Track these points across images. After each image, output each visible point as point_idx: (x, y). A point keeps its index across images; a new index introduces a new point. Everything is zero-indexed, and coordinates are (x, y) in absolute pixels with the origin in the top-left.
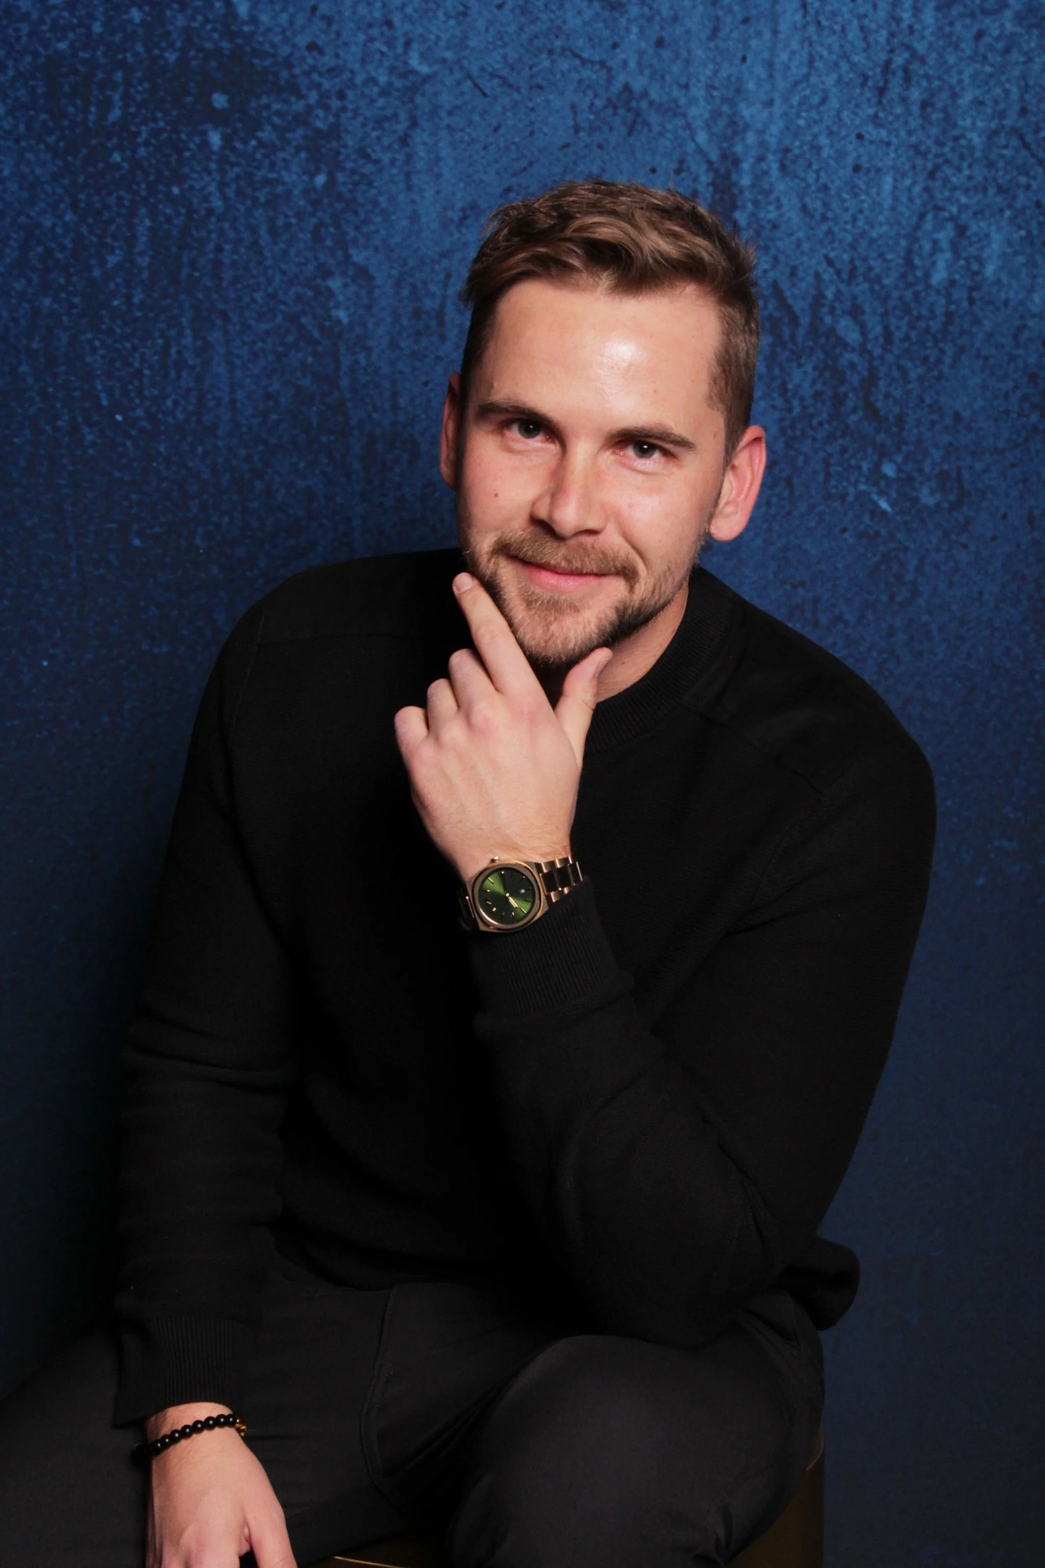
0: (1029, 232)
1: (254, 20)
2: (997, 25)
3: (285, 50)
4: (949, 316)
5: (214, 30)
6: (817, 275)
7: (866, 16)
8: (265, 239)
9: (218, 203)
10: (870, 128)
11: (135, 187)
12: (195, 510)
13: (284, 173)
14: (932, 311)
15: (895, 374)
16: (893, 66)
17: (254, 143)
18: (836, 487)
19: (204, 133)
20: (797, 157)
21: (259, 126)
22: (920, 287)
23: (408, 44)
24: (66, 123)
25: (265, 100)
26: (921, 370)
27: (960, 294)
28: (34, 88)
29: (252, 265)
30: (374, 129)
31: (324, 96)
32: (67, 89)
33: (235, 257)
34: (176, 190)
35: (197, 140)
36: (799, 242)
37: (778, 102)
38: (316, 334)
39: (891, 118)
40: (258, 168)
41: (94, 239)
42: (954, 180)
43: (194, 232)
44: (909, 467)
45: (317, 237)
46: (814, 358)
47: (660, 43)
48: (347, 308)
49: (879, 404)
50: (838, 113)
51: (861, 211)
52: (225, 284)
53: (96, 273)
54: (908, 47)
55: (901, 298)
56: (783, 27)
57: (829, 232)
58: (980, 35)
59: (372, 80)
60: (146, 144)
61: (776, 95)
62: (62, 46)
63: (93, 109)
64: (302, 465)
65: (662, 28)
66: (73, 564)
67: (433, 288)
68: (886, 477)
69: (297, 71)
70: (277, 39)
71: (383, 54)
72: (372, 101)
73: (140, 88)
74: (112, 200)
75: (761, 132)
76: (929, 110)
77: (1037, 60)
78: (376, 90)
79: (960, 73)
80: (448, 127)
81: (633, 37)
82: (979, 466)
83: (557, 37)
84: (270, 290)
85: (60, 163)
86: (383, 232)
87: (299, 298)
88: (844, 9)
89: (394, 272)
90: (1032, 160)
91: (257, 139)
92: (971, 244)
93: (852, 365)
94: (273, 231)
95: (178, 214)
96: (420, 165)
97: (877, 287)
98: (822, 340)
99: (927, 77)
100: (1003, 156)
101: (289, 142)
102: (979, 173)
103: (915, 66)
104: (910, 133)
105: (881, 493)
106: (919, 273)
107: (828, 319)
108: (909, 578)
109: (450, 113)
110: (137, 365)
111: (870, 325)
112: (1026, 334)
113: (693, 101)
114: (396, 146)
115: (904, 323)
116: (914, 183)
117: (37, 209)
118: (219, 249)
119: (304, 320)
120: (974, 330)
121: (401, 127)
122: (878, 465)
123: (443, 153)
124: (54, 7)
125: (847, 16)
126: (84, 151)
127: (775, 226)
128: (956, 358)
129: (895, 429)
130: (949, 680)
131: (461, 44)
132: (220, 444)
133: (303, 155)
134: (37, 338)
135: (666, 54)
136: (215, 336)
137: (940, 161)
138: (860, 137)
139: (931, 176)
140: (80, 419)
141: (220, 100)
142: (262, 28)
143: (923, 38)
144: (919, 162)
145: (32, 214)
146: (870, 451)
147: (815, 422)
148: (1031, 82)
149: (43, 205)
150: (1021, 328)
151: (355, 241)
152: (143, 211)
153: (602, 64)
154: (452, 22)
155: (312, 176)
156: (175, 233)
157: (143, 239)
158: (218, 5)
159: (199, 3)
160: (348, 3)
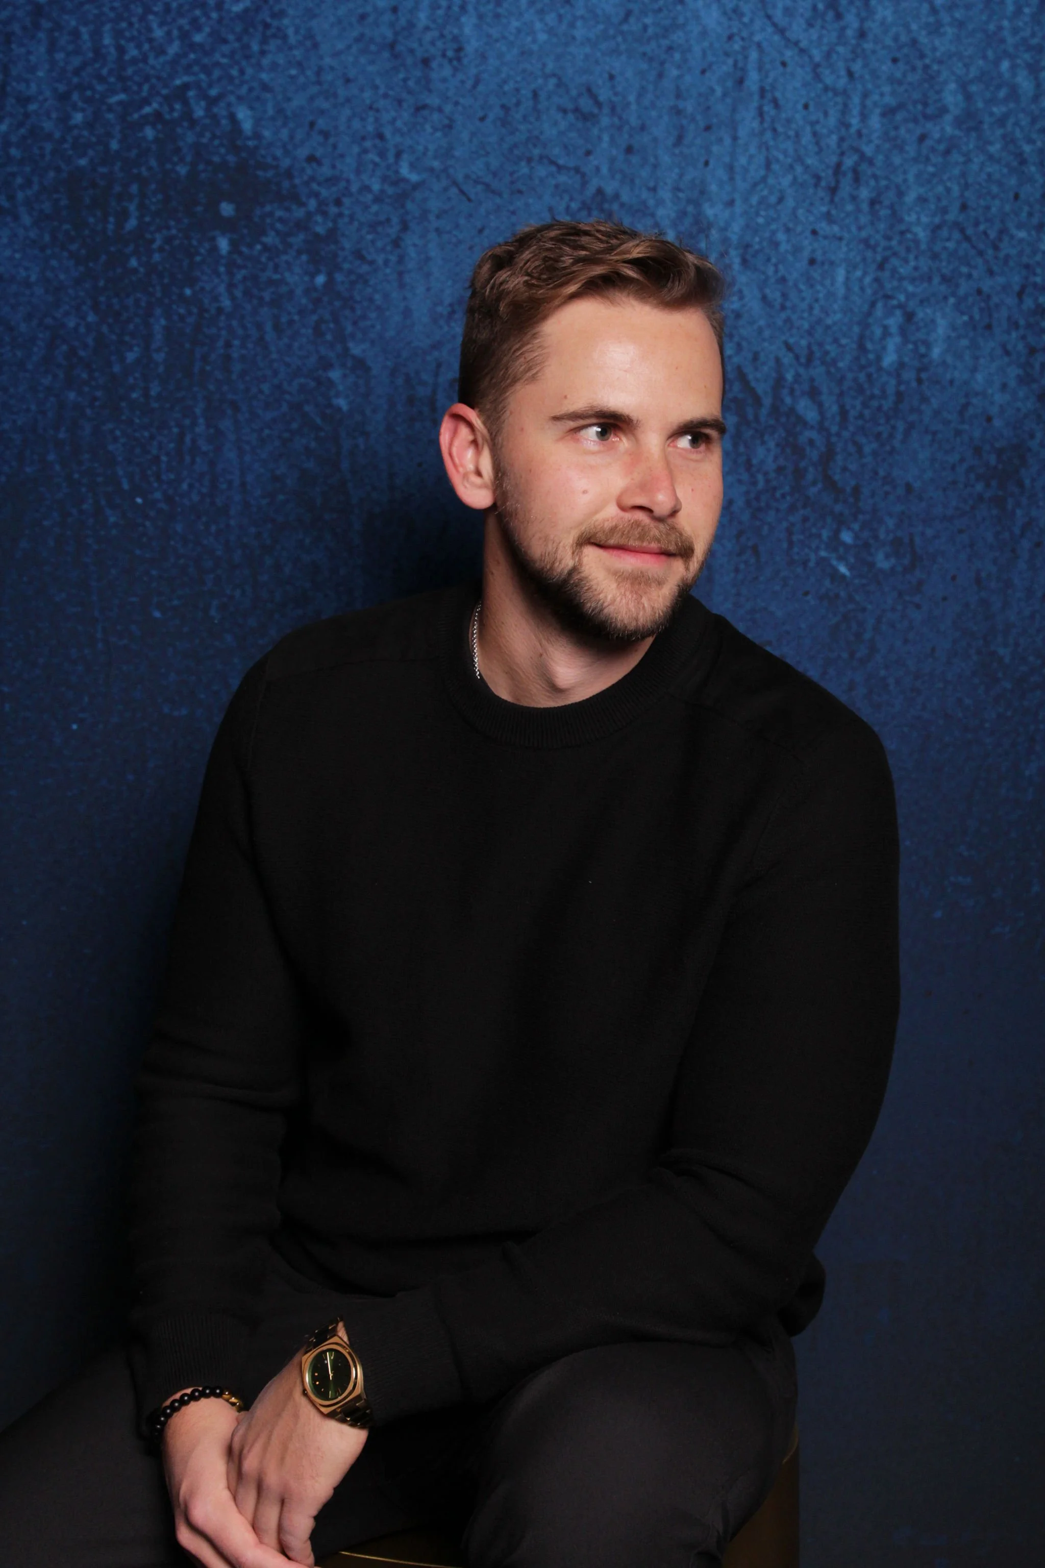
0: (971, 318)
1: (257, 136)
2: (938, 128)
3: (286, 163)
4: (900, 396)
5: (221, 145)
6: (778, 360)
7: (818, 122)
9: (226, 303)
10: (824, 224)
11: (151, 289)
12: (210, 584)
13: (287, 275)
14: (883, 391)
15: (851, 448)
16: (844, 168)
17: (259, 247)
18: (798, 553)
19: (213, 239)
20: (757, 252)
21: (264, 233)
22: (872, 370)
23: (398, 155)
24: (87, 232)
25: (268, 208)
26: (875, 445)
27: (909, 375)
28: (57, 200)
29: (259, 358)
30: (368, 233)
31: (322, 203)
32: (87, 201)
33: (244, 352)
34: (188, 292)
35: (207, 245)
36: (760, 331)
37: (738, 202)
38: (319, 421)
39: (842, 215)
40: (263, 270)
41: (114, 337)
42: (902, 270)
43: (205, 330)
44: (866, 534)
45: (318, 332)
46: (776, 436)
47: (629, 150)
48: (347, 397)
49: (837, 477)
50: (794, 210)
51: (817, 300)
52: (234, 377)
53: (117, 369)
54: (857, 150)
55: (855, 380)
56: (742, 133)
57: (788, 320)
58: (922, 138)
59: (366, 188)
60: (161, 249)
61: (737, 196)
62: (83, 162)
63: (111, 219)
64: (308, 541)
65: (631, 136)
66: (99, 635)
67: (425, 377)
68: (843, 544)
69: (297, 181)
71: (376, 165)
72: (367, 207)
73: (154, 200)
74: (130, 301)
75: (724, 229)
76: (877, 207)
77: (976, 160)
78: (370, 197)
79: (905, 172)
80: (437, 230)
81: (605, 145)
82: (929, 532)
83: (535, 146)
84: (276, 381)
85: (81, 269)
86: (378, 327)
87: (302, 387)
88: (798, 116)
89: (389, 363)
90: (973, 252)
92: (918, 329)
93: (811, 442)
94: (277, 327)
95: (190, 313)
96: (411, 265)
97: (833, 370)
98: (783, 420)
99: (875, 177)
100: (945, 248)
101: (290, 246)
102: (925, 264)
103: (864, 167)
104: (860, 228)
105: (840, 558)
106: (871, 356)
107: (788, 400)
108: (867, 636)
109: (438, 217)
110: (155, 452)
111: (827, 405)
112: (971, 411)
113: (660, 202)
114: (389, 248)
115: (858, 403)
116: (865, 273)
117: (61, 311)
118: (228, 345)
119: (307, 408)
120: (923, 407)
121: (393, 231)
122: (837, 533)
123: (433, 254)
124: (76, 126)
125: (801, 123)
126: (103, 258)
127: (738, 316)
128: (907, 433)
129: (851, 500)
130: (906, 729)
131: (447, 153)
132: (232, 522)
133: (304, 258)
134: (63, 429)
135: (635, 159)
136: (226, 424)
137: (888, 253)
138: (814, 232)
139: (881, 267)
140: (103, 502)
141: (227, 209)
142: (265, 143)
143: (870, 141)
144: (869, 254)
145: (57, 315)
146: (829, 520)
147: (778, 495)
148: (970, 180)
149: (65, 307)
150: (966, 406)
151: (353, 336)
152: (158, 311)
153: (577, 170)
154: (439, 134)
155: (313, 276)
156: (188, 330)
157: (158, 337)
158: (224, 122)
159: (207, 121)
160: (343, 118)
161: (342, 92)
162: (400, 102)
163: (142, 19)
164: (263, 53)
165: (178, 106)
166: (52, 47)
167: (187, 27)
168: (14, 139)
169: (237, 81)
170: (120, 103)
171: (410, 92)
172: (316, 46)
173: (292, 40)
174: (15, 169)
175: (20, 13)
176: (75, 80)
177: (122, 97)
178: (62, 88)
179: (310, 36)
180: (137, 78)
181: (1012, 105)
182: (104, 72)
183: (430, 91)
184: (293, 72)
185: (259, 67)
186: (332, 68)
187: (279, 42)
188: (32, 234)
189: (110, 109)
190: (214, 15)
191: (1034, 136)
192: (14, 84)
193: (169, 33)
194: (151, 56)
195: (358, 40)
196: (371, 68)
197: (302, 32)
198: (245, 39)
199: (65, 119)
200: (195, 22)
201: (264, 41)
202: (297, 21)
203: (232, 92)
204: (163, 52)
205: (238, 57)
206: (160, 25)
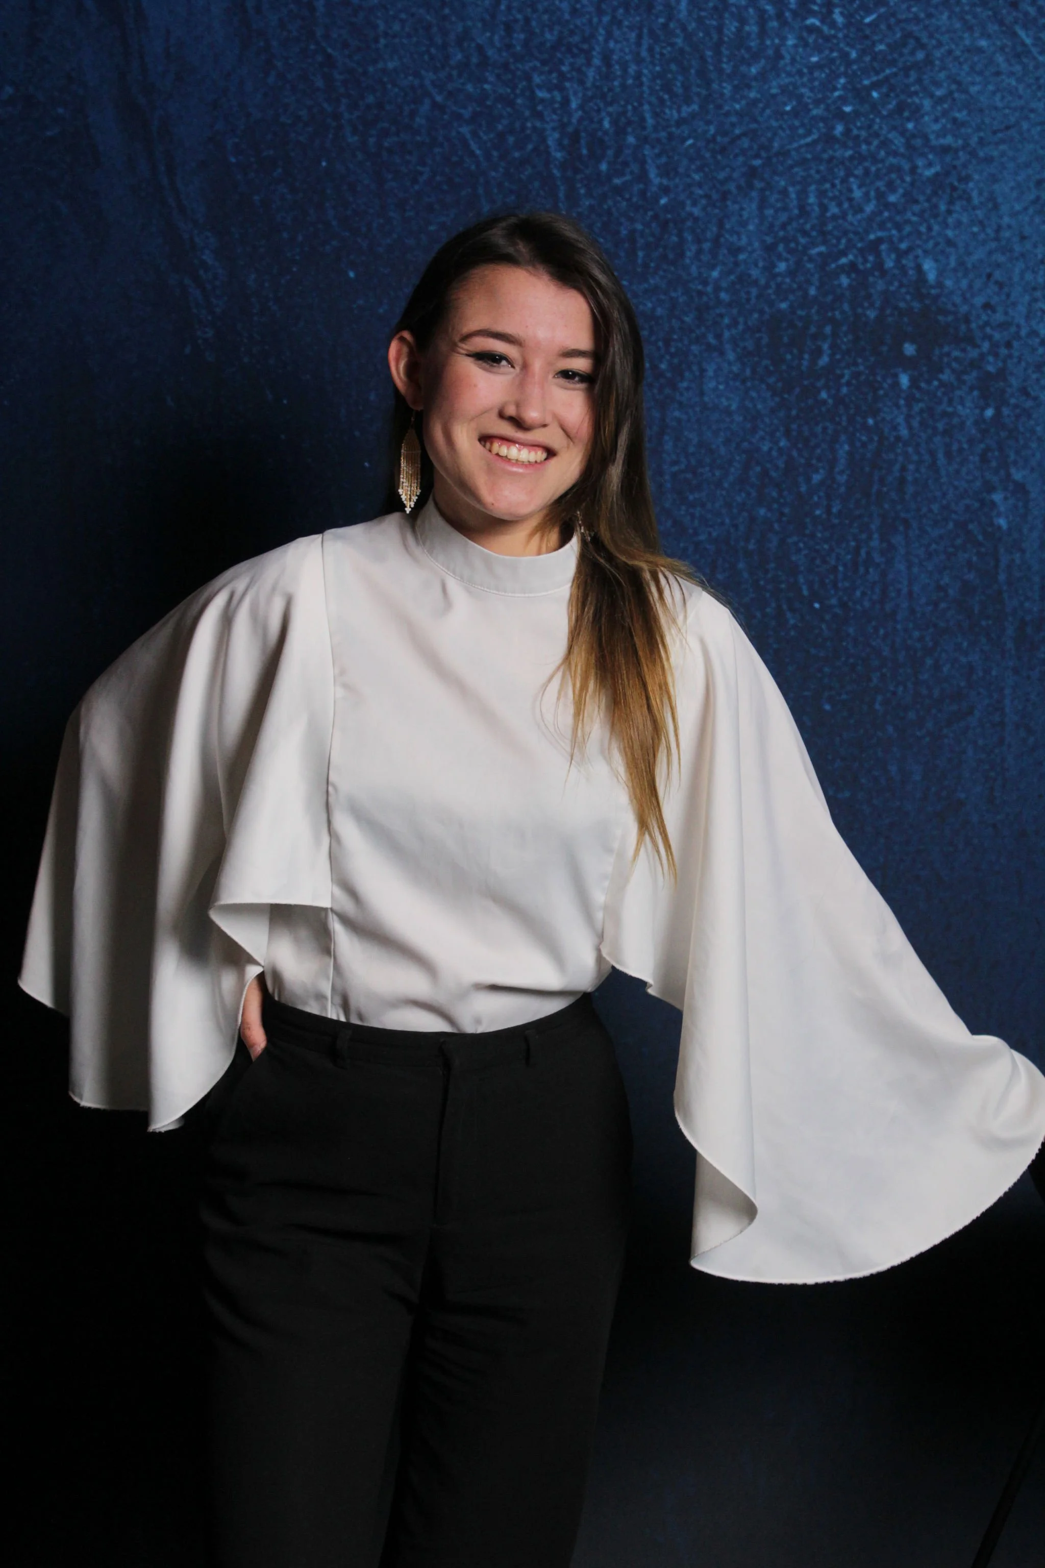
1: (940, 285)
3: (964, 309)
5: (907, 293)
8: (941, 459)
9: (904, 432)
11: (838, 419)
12: (875, 681)
17: (936, 383)
19: (896, 376)
21: (941, 371)
24: (784, 367)
25: (946, 349)
28: (760, 339)
29: (930, 482)
30: (1034, 372)
31: (995, 345)
32: (786, 340)
33: (917, 475)
34: (871, 421)
35: (889, 381)
38: (980, 538)
40: (940, 402)
41: (803, 461)
43: (884, 456)
45: (984, 459)
48: (1007, 517)
52: (907, 497)
53: (804, 488)
59: (1034, 333)
60: (848, 384)
62: (784, 306)
63: (806, 356)
64: (965, 644)
69: (973, 326)
70: (958, 300)
72: (1034, 350)
73: (845, 340)
74: (819, 429)
78: (1037, 340)
84: (944, 502)
85: (777, 399)
87: (968, 507)
91: (940, 380)
94: (948, 455)
95: (871, 440)
101: (964, 382)
110: (833, 562)
117: (757, 437)
118: (903, 469)
119: (971, 527)
124: (779, 274)
126: (797, 390)
132: (899, 627)
133: (976, 393)
134: (753, 541)
136: (898, 540)
140: (785, 607)
141: (909, 349)
142: (947, 291)
145: (754, 440)
149: (761, 433)
151: (1015, 463)
152: (843, 438)
155: (983, 409)
156: (869, 455)
157: (842, 463)
158: (911, 272)
159: (896, 272)
160: (1017, 271)
161: (1017, 248)
163: (844, 181)
164: (949, 212)
165: (871, 258)
166: (763, 203)
167: (883, 189)
168: (724, 284)
169: (924, 237)
170: (820, 254)
172: (996, 207)
173: (976, 201)
174: (723, 311)
175: (736, 175)
176: (781, 234)
177: (823, 249)
178: (769, 240)
179: (992, 198)
180: (836, 233)
182: (808, 227)
184: (975, 229)
185: (946, 225)
186: (1009, 227)
187: (964, 203)
188: (735, 369)
189: (811, 260)
190: (908, 179)
192: (727, 236)
193: (867, 194)
194: (850, 213)
195: (1035, 202)
197: (986, 194)
198: (934, 200)
199: (769, 268)
200: (890, 184)
201: (951, 202)
202: (982, 185)
203: (919, 246)
204: (861, 210)
205: (926, 215)
206: (860, 187)
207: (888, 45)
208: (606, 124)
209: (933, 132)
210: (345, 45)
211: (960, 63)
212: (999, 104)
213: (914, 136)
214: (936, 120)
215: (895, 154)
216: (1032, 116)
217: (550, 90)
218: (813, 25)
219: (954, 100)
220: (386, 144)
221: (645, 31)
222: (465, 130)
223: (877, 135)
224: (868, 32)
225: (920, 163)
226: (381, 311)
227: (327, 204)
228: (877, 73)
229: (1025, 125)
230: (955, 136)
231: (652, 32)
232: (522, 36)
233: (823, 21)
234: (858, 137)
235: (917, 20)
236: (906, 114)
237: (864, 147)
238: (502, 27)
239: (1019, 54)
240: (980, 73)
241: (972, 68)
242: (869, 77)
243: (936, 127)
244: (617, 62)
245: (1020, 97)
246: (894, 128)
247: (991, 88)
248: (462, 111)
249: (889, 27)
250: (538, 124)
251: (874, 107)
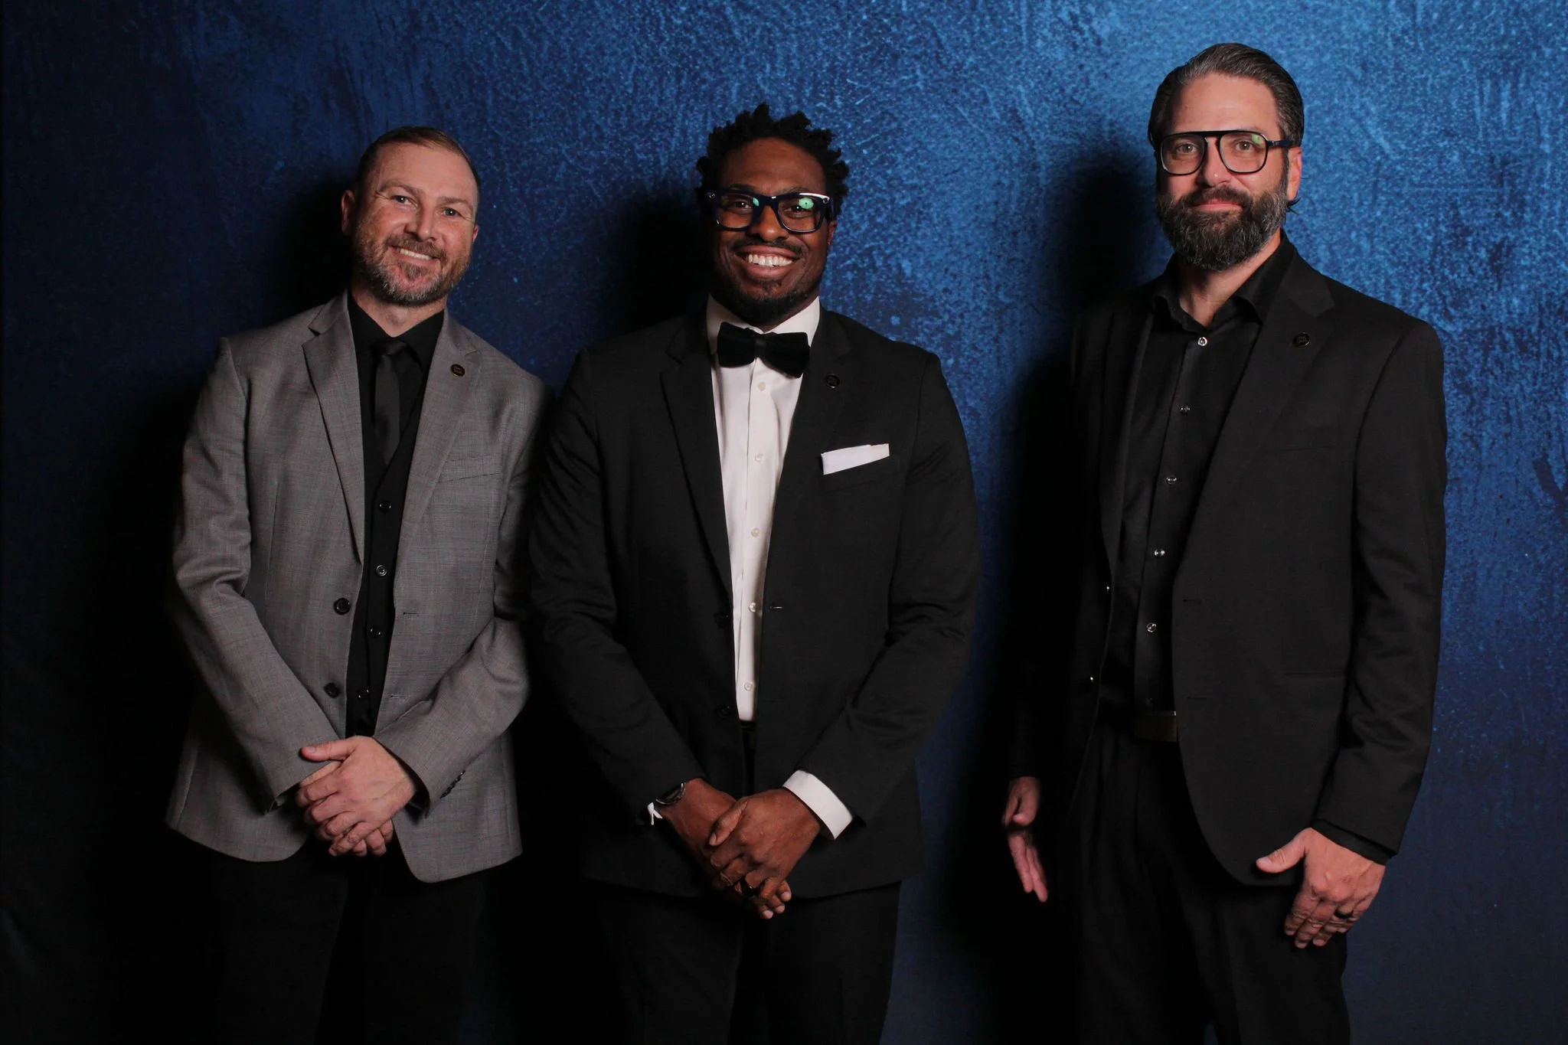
1: (914, 277)
3: (931, 293)
21: (917, 334)
23: (998, 288)
25: (920, 320)
31: (952, 316)
59: (978, 308)
69: (937, 304)
70: (926, 287)
71: (985, 294)
72: (979, 319)
78: (980, 313)
80: (1021, 332)
109: (1021, 324)
121: (994, 333)
141: (895, 320)
142: (918, 281)
154: (1022, 276)
158: (894, 269)
159: (884, 269)
160: (965, 267)
161: (965, 252)
162: (999, 257)
164: (918, 228)
165: (867, 260)
167: (873, 214)
169: (902, 245)
171: (1005, 251)
172: (949, 224)
173: (935, 221)
179: (946, 219)
180: (842, 244)
181: (1358, 258)
183: (1016, 250)
184: (936, 239)
185: (915, 236)
186: (959, 237)
187: (927, 222)
190: (889, 207)
191: (1371, 276)
193: (862, 217)
194: (852, 230)
195: (974, 221)
196: (982, 237)
197: (941, 216)
198: (908, 220)
200: (877, 210)
201: (919, 222)
202: (939, 210)
203: (899, 252)
204: (859, 228)
205: (903, 231)
206: (858, 213)
207: (872, 119)
208: (685, 175)
209: (905, 176)
210: (508, 128)
211: (921, 130)
212: (949, 157)
213: (892, 179)
214: (907, 167)
215: (880, 191)
216: (970, 163)
217: (646, 154)
218: (822, 106)
219: (918, 154)
220: (537, 193)
221: (709, 113)
222: (590, 181)
223: (867, 178)
224: (858, 111)
225: (897, 196)
226: (536, 304)
227: (498, 234)
228: (866, 138)
229: (966, 171)
230: (919, 178)
231: (713, 114)
232: (626, 119)
233: (828, 104)
234: (854, 180)
235: (890, 102)
236: (886, 164)
237: (859, 187)
238: (613, 113)
239: (961, 123)
240: (935, 136)
241: (929, 133)
242: (860, 140)
243: (907, 172)
244: (691, 134)
245: (962, 151)
246: (879, 173)
247: (942, 145)
248: (587, 169)
249: (873, 107)
250: (639, 176)
251: (864, 160)
